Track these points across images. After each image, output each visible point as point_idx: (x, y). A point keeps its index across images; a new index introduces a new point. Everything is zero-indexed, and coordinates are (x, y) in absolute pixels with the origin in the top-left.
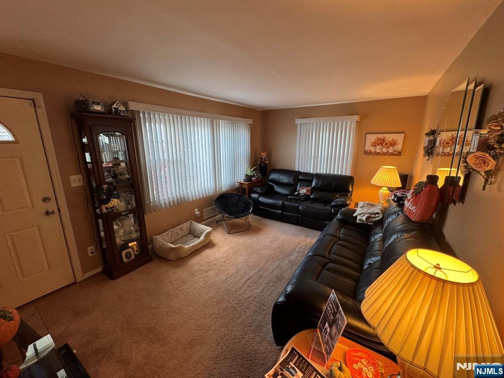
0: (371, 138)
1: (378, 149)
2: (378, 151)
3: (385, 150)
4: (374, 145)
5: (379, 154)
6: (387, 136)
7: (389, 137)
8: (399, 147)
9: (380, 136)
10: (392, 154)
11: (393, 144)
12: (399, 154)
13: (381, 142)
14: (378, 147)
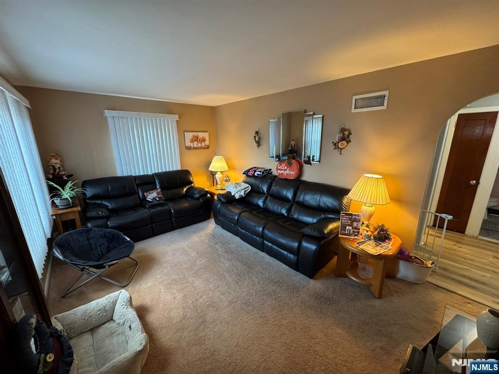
0: (189, 136)
1: (195, 144)
2: (195, 146)
3: (199, 145)
4: (192, 141)
5: (196, 148)
6: (199, 134)
7: (201, 135)
8: (207, 142)
9: (195, 134)
10: (204, 148)
11: (204, 140)
12: (208, 147)
13: (195, 139)
14: (195, 143)
